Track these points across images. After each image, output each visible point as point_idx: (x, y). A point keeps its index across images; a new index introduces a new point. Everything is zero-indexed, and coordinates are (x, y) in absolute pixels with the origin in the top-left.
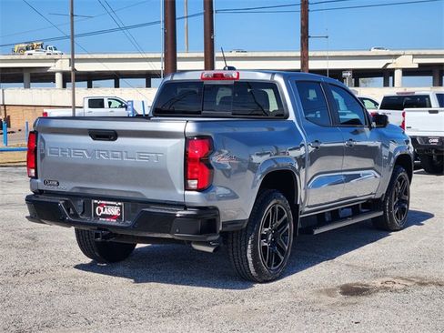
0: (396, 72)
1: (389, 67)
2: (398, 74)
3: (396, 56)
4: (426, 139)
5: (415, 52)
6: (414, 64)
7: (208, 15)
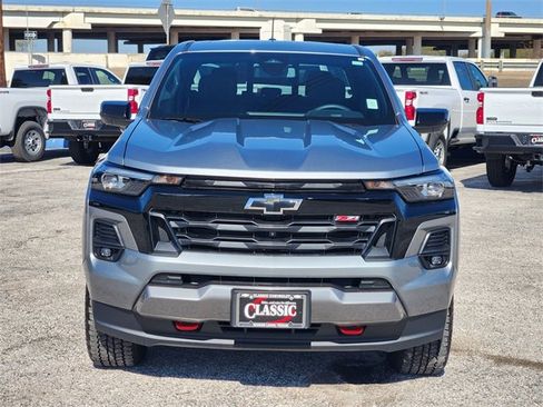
0: (64, 33)
1: (55, 26)
2: (67, 36)
3: (64, 14)
4: (79, 123)
5: (87, 9)
6: (86, 24)
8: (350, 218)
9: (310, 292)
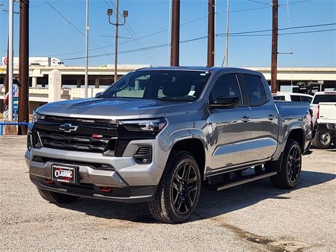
7: (210, 37)
8: (99, 136)
9: (79, 168)
